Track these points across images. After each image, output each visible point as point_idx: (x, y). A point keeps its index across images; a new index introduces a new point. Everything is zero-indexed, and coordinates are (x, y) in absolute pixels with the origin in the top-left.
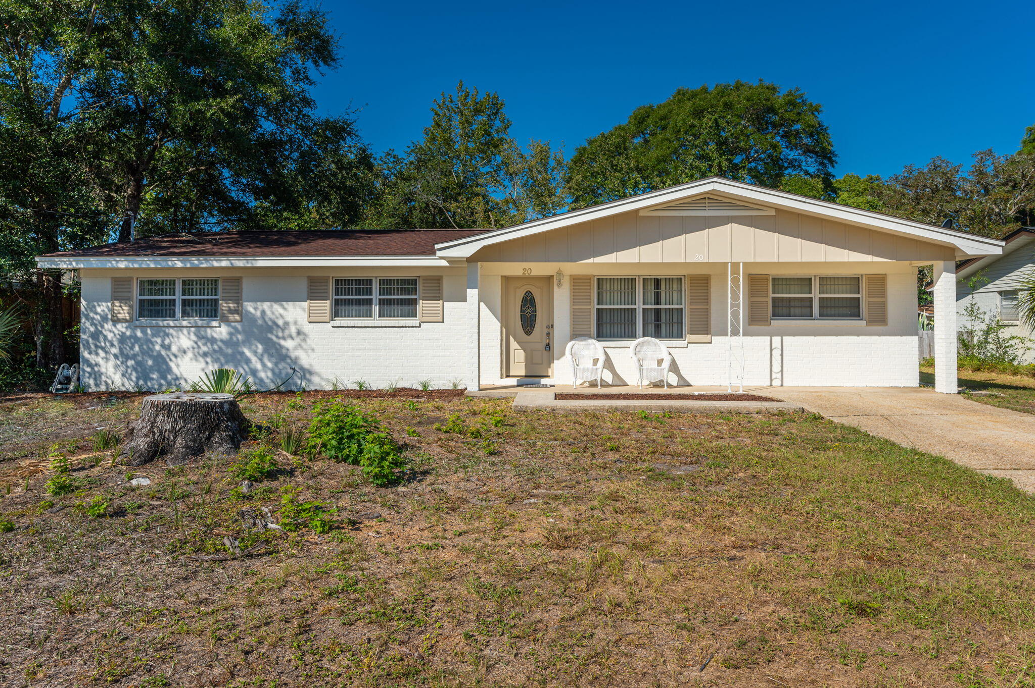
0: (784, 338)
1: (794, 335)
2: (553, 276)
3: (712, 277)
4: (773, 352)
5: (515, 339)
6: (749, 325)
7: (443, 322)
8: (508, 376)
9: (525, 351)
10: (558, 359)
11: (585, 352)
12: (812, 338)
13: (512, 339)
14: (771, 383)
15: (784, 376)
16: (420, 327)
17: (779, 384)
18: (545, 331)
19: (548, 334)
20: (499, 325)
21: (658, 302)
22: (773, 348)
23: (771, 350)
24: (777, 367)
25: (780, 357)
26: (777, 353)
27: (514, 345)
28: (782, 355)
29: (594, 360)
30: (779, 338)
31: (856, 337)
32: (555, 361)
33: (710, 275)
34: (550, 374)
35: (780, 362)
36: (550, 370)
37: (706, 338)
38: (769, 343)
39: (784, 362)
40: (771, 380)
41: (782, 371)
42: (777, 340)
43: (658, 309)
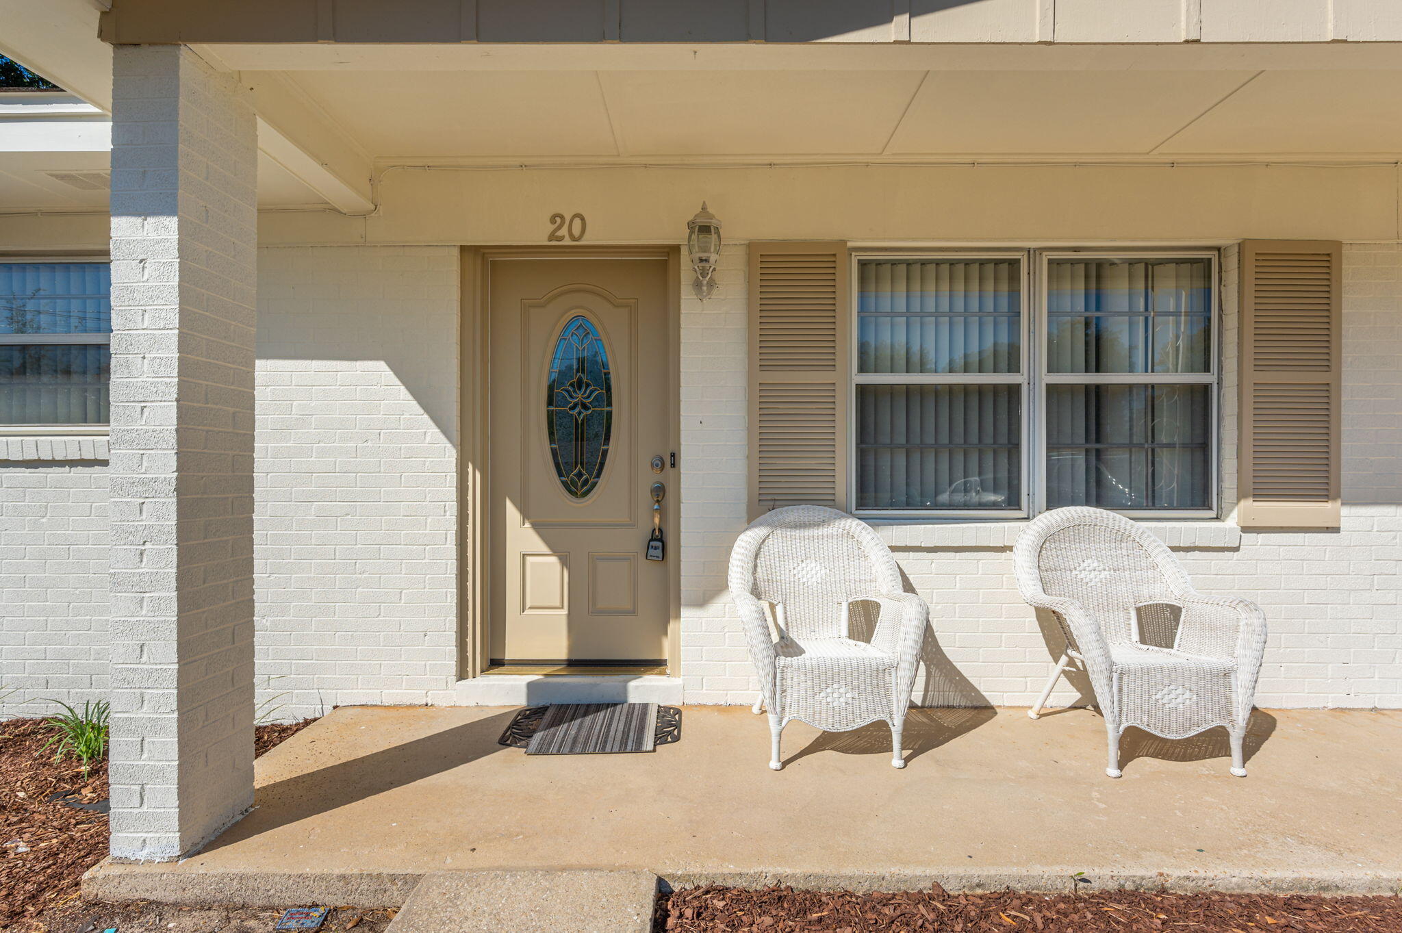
2: (675, 250)
3: (1345, 251)
5: (525, 515)
8: (495, 663)
9: (565, 561)
10: (702, 602)
11: (812, 572)
13: (512, 513)
18: (648, 478)
19: (660, 492)
20: (449, 455)
21: (1096, 358)
27: (519, 534)
29: (853, 607)
32: (685, 613)
33: (1339, 244)
34: (666, 656)
36: (667, 643)
43: (1098, 387)
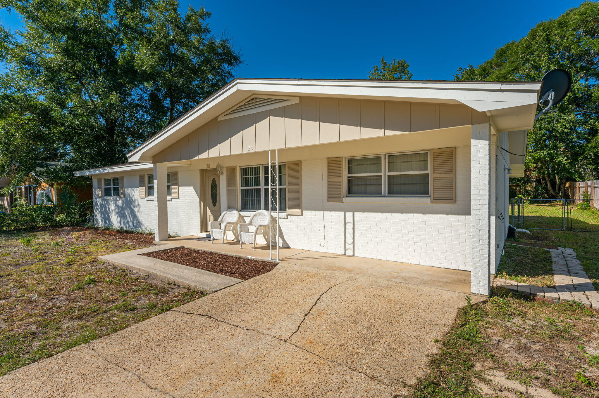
0: (355, 213)
1: (364, 211)
3: (302, 162)
4: (347, 225)
6: (328, 201)
7: (179, 198)
8: (207, 231)
9: (213, 216)
11: (230, 219)
12: (378, 215)
13: (208, 208)
14: (345, 252)
15: (355, 247)
16: (171, 201)
17: (351, 254)
20: (199, 200)
22: (347, 222)
23: (345, 224)
24: (349, 240)
25: (352, 231)
26: (349, 226)
27: (209, 213)
28: (354, 229)
30: (351, 213)
31: (422, 215)
35: (352, 234)
37: (299, 211)
38: (343, 218)
39: (355, 234)
40: (345, 250)
41: (353, 243)
42: (349, 215)
